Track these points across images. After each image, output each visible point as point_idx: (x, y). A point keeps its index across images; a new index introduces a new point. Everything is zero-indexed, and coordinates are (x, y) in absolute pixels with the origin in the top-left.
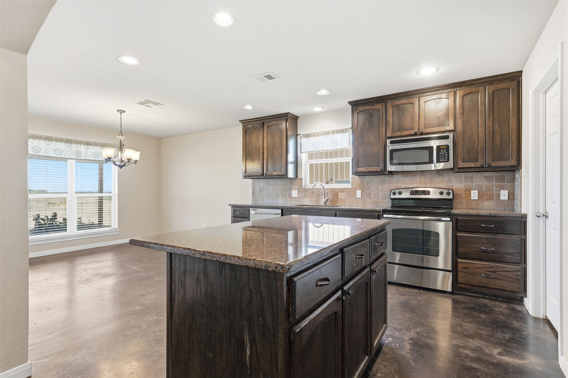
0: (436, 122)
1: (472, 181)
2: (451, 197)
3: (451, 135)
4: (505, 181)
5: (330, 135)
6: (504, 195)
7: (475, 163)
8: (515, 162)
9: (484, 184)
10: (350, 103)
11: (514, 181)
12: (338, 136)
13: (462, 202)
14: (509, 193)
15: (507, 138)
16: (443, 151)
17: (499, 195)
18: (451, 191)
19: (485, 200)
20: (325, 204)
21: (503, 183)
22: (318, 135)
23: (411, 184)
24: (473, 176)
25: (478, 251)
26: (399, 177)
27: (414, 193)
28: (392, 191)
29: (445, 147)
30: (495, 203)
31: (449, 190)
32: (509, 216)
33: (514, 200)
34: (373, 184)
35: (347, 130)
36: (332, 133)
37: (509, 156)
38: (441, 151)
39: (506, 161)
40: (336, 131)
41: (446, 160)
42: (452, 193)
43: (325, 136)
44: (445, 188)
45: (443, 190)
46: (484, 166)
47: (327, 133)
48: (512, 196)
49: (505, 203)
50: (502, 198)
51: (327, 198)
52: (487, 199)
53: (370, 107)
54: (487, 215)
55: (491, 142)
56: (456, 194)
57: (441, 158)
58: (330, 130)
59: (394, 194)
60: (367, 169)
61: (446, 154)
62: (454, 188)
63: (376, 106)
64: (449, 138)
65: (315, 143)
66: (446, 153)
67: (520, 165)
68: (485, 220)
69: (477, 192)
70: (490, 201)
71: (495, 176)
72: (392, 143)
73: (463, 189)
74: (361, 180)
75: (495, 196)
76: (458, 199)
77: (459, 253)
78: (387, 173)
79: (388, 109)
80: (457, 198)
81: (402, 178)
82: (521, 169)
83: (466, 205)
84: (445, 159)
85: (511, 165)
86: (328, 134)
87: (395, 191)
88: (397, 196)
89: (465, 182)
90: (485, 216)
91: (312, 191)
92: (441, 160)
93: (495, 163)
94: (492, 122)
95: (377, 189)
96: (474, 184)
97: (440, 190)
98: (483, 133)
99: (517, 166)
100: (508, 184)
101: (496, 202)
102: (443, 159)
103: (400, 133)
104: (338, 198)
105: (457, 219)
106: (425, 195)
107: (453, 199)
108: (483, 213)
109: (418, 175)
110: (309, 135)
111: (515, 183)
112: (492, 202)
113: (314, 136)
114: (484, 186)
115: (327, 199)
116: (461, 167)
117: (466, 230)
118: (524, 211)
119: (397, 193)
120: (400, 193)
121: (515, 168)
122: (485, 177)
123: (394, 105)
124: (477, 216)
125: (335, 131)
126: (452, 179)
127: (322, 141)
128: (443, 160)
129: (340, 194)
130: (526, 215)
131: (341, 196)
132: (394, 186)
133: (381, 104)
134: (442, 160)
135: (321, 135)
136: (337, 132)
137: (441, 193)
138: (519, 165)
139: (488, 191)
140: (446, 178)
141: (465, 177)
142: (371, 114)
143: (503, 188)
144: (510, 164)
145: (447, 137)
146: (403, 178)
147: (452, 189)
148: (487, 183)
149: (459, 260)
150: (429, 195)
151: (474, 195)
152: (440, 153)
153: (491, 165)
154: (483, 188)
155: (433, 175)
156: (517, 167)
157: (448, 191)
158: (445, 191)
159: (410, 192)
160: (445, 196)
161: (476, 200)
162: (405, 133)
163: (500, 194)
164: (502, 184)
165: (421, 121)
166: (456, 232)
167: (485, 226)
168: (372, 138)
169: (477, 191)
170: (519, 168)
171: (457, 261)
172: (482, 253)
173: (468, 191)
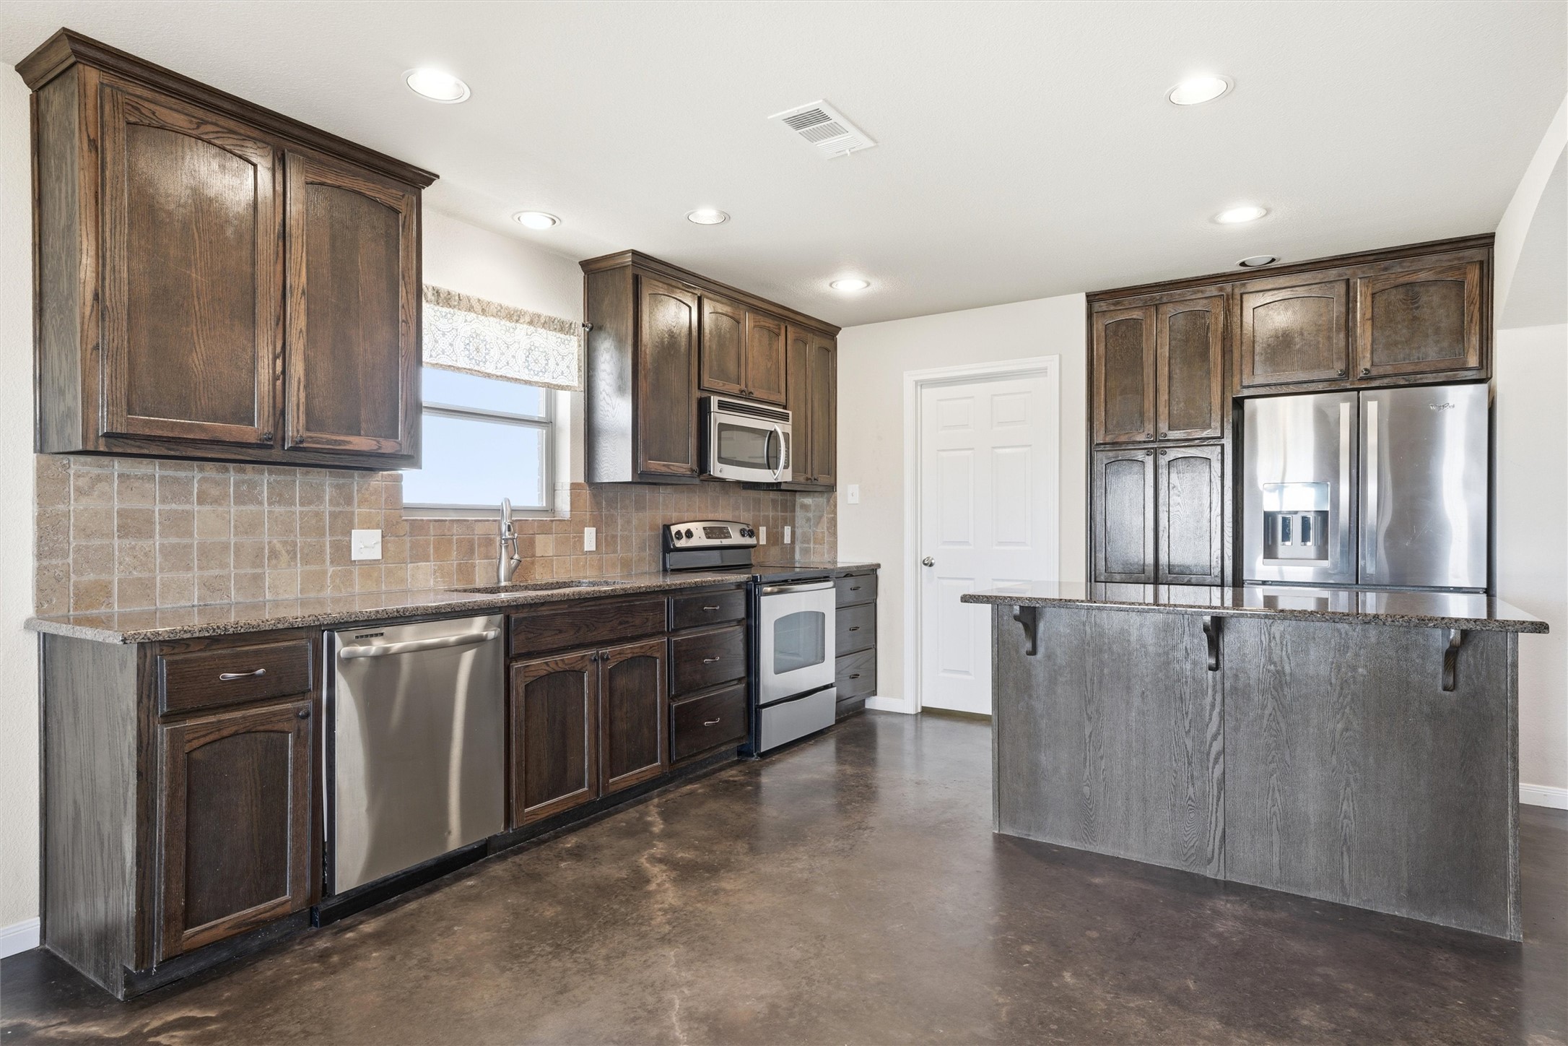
0: (765, 379)
5: (525, 326)
9: (771, 514)
17: (783, 536)
18: (752, 528)
19: (772, 545)
22: (483, 310)
24: (761, 498)
27: (709, 533)
30: (780, 549)
34: (621, 508)
35: (573, 326)
36: (531, 323)
47: (516, 318)
53: (672, 292)
58: (525, 309)
59: (678, 536)
60: (667, 466)
63: (682, 296)
69: (765, 529)
70: (776, 547)
72: (720, 406)
74: (595, 496)
75: (779, 536)
79: (704, 314)
86: (517, 321)
87: (679, 528)
88: (684, 542)
89: (753, 510)
95: (629, 522)
96: (762, 514)
100: (790, 515)
103: (722, 384)
104: (533, 556)
106: (725, 537)
113: (467, 310)
114: (771, 518)
115: (517, 562)
119: (684, 535)
120: (689, 535)
122: (772, 500)
123: (712, 310)
129: (540, 539)
133: (690, 295)
135: (491, 315)
137: (742, 533)
139: (774, 528)
150: (730, 536)
154: (770, 522)
157: (749, 528)
158: (746, 530)
159: (704, 532)
160: (748, 540)
161: (764, 545)
162: (728, 387)
163: (784, 533)
168: (675, 382)
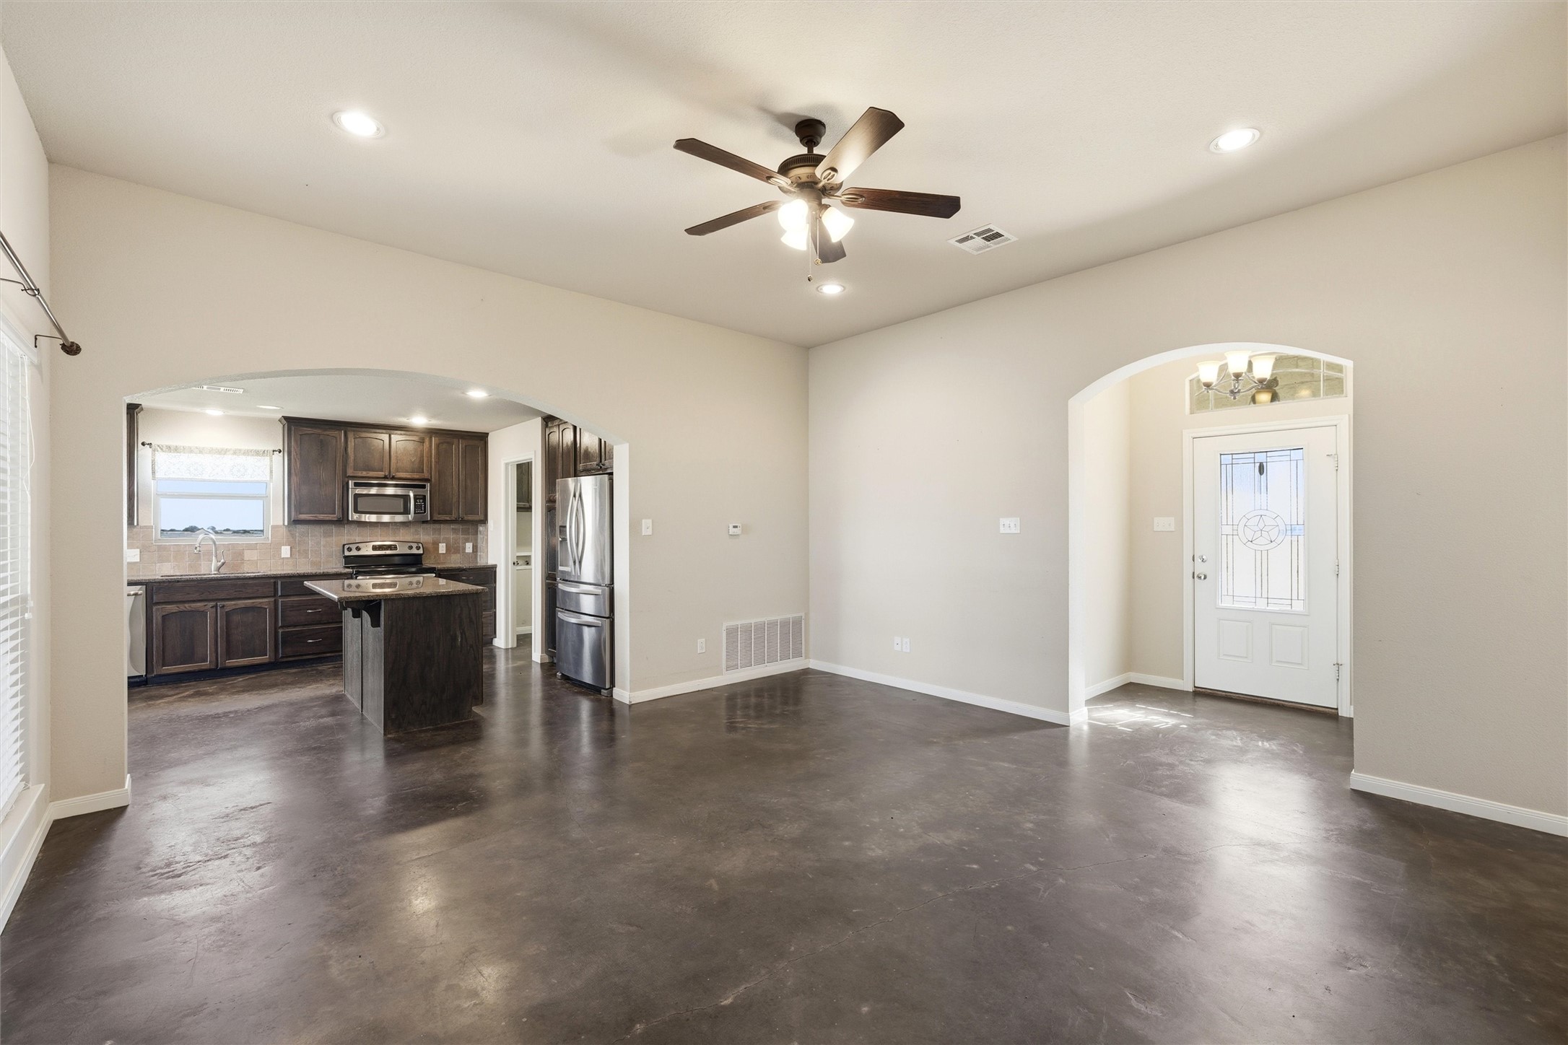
0: (409, 467)
1: (440, 534)
2: (421, 551)
3: (427, 484)
4: (469, 533)
5: (230, 456)
6: (469, 548)
8: (483, 516)
9: (452, 536)
10: (285, 418)
11: (477, 534)
12: (248, 460)
13: (429, 556)
14: (473, 546)
16: (420, 501)
17: (464, 549)
18: (420, 545)
19: (453, 553)
20: (218, 571)
22: (201, 451)
24: (441, 528)
27: (378, 548)
28: (346, 547)
29: (422, 497)
31: (418, 544)
32: (477, 567)
34: (311, 536)
36: (234, 454)
37: (479, 511)
38: (417, 501)
40: (242, 452)
41: (422, 512)
42: (421, 548)
43: (218, 456)
44: (412, 542)
45: (412, 544)
46: (458, 519)
47: (223, 452)
48: (475, 548)
49: (471, 556)
51: (222, 561)
52: (455, 553)
53: (320, 432)
55: (464, 495)
56: (425, 548)
58: (228, 448)
59: (349, 550)
60: (317, 517)
62: (422, 541)
63: (330, 432)
64: (426, 487)
66: (423, 504)
69: (444, 545)
70: (457, 555)
71: (461, 529)
72: (356, 485)
73: (432, 542)
74: (289, 531)
75: (461, 548)
78: (343, 523)
79: (348, 438)
80: (427, 552)
83: (434, 559)
84: (421, 510)
87: (351, 546)
88: (354, 553)
89: (433, 534)
91: (198, 549)
93: (467, 516)
94: (465, 476)
95: (318, 543)
96: (442, 537)
97: (408, 544)
99: (484, 521)
100: (473, 537)
101: (462, 556)
103: (366, 473)
106: (391, 550)
107: (423, 554)
109: (378, 526)
111: (480, 536)
112: (459, 555)
114: (452, 539)
115: (221, 563)
116: (436, 519)
118: (491, 562)
119: (354, 549)
120: (358, 549)
122: (453, 529)
123: (357, 436)
125: (239, 450)
126: (419, 532)
130: (496, 565)
131: (248, 555)
132: (345, 539)
133: (338, 431)
134: (419, 512)
137: (410, 548)
138: (485, 519)
139: (455, 544)
140: (412, 530)
141: (434, 529)
142: (321, 441)
143: (467, 541)
144: (477, 517)
145: (424, 487)
146: (373, 531)
147: (421, 543)
148: (455, 536)
150: (397, 550)
151: (442, 548)
153: (464, 519)
154: (451, 541)
157: (416, 545)
158: (414, 545)
159: (373, 548)
160: (415, 551)
161: (443, 554)
162: (372, 474)
163: (466, 546)
164: (467, 536)
165: (392, 464)
168: (322, 474)
173: (436, 545)
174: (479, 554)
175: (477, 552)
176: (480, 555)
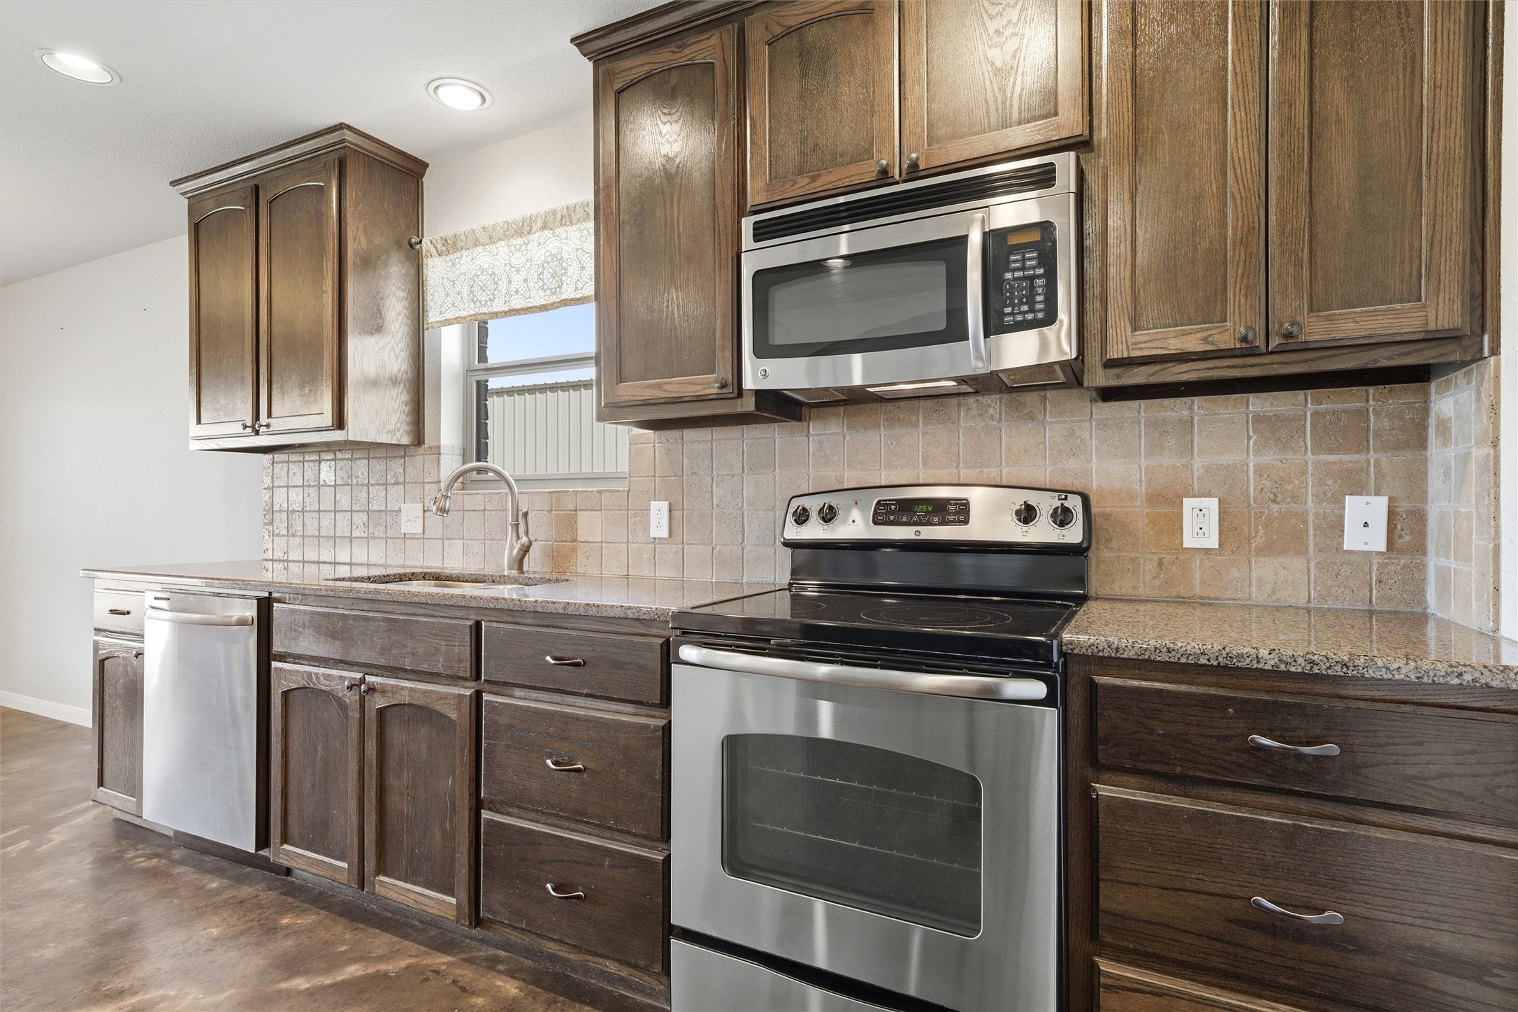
0: (987, 102)
1: (1187, 448)
2: (1073, 534)
3: (1065, 163)
4: (1368, 442)
5: (538, 234)
7: (1208, 329)
8: (1458, 306)
9: (1254, 460)
10: (580, 41)
11: (1422, 444)
12: (566, 238)
13: (1134, 560)
14: (1392, 514)
15: (1404, 160)
16: (1024, 260)
17: (1337, 526)
18: (1074, 503)
19: (1260, 551)
21: (1358, 452)
23: (888, 465)
24: (1192, 419)
25: (1232, 921)
26: (833, 434)
27: (892, 513)
28: (796, 505)
29: (1035, 237)
30: (1312, 566)
31: (1066, 498)
32: (1455, 681)
33: (1425, 554)
34: (719, 468)
36: (545, 227)
37: (1415, 273)
38: (1008, 262)
39: (1398, 306)
41: (1040, 315)
42: (1080, 516)
43: (519, 241)
44: (1047, 487)
45: (1033, 498)
46: (1260, 342)
47: (527, 229)
48: (1409, 528)
49: (1370, 573)
50: (1354, 539)
51: (524, 540)
52: (1269, 549)
53: (670, 56)
54: (1293, 669)
55: (1303, 186)
56: (1107, 517)
57: (1013, 305)
58: (535, 212)
59: (802, 517)
60: (659, 387)
61: (1040, 277)
62: (1094, 485)
63: (696, 47)
64: (1054, 178)
65: (478, 276)
66: (1040, 271)
67: (1489, 327)
68: (1275, 703)
69: (1212, 504)
70: (1284, 560)
71: (1314, 414)
72: (762, 232)
73: (1141, 489)
75: (1311, 528)
76: (1113, 544)
77: (1103, 919)
78: (748, 405)
79: (751, 53)
80: (1109, 540)
81: (844, 437)
82: (1495, 351)
83: (1156, 578)
84: (1032, 310)
85: (1432, 327)
86: (529, 232)
87: (807, 503)
88: (815, 531)
89: (1149, 453)
90: (1274, 674)
92: (1012, 314)
93: (1327, 319)
94: (1304, 66)
96: (1198, 463)
97: (1021, 497)
98: (1253, 137)
99: (1470, 336)
100: (1384, 459)
101: (1319, 566)
102: (1025, 308)
103: (808, 180)
104: (575, 540)
105: (1093, 685)
106: (944, 523)
107: (1088, 549)
108: (1264, 653)
109: (918, 421)
110: (454, 243)
111: (1429, 453)
112: (1298, 563)
113: (475, 246)
114: (1255, 471)
115: (523, 545)
116: (1125, 355)
117: (1147, 766)
119: (814, 516)
120: (828, 515)
121: (1451, 347)
123: (778, 30)
124: (1226, 671)
125: (554, 212)
126: (1086, 435)
127: (508, 267)
128: (1024, 313)
129: (584, 519)
131: (586, 526)
132: (804, 476)
133: (717, 34)
134: (1019, 318)
135: (500, 240)
136: (562, 217)
137: (1027, 514)
138: (1477, 329)
139: (1274, 501)
140: (1053, 432)
141: (1153, 425)
143: (1356, 483)
144: (1420, 321)
145: (1046, 178)
146: (848, 437)
147: (1086, 492)
148: (1268, 457)
149: (1105, 966)
150: (966, 522)
151: (1200, 523)
152: (1008, 276)
153: (1303, 338)
154: (1248, 486)
155: (992, 418)
156: (1465, 342)
157: (1058, 503)
158: (1046, 504)
159: (875, 510)
160: (1043, 532)
161: (1207, 551)
162: (831, 178)
163: (1342, 517)
164: (1356, 457)
166: (1089, 772)
167: (1280, 748)
168: (681, 223)
169: (1217, 499)
170: (1482, 349)
171: (1094, 969)
172: (1256, 939)
173: (1166, 504)
174: (1433, 562)
175: (1420, 548)
176: (1443, 574)
